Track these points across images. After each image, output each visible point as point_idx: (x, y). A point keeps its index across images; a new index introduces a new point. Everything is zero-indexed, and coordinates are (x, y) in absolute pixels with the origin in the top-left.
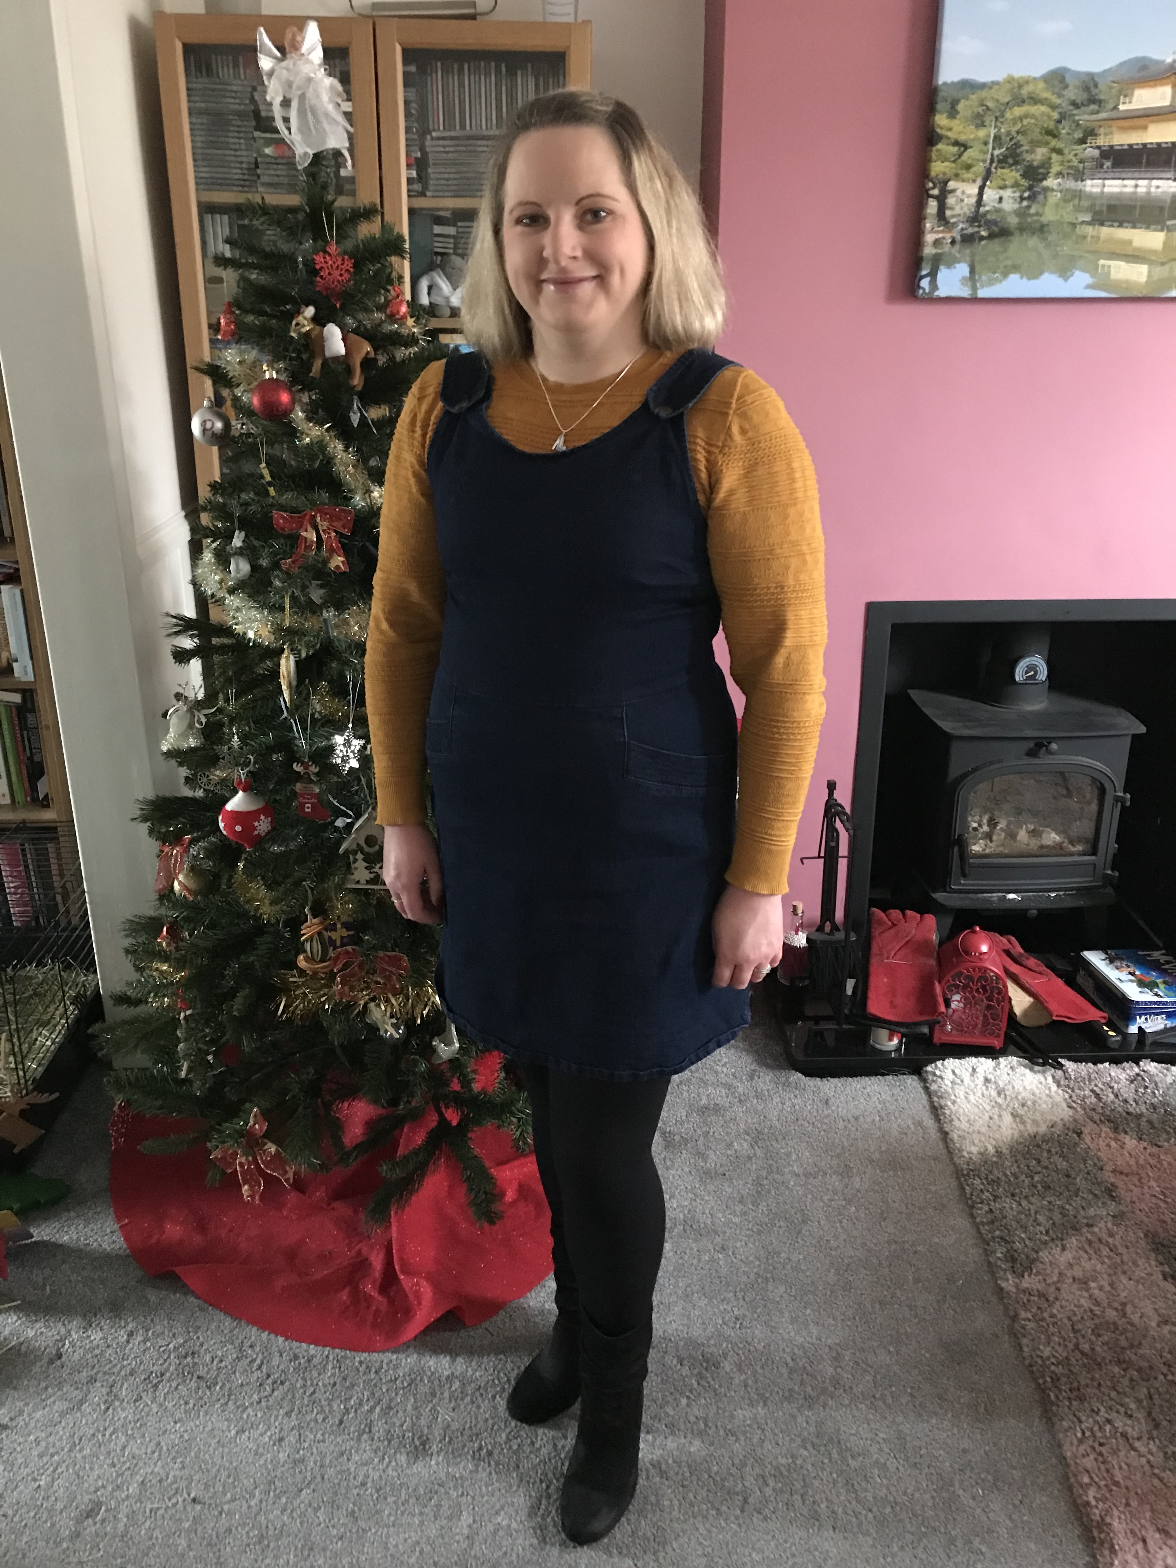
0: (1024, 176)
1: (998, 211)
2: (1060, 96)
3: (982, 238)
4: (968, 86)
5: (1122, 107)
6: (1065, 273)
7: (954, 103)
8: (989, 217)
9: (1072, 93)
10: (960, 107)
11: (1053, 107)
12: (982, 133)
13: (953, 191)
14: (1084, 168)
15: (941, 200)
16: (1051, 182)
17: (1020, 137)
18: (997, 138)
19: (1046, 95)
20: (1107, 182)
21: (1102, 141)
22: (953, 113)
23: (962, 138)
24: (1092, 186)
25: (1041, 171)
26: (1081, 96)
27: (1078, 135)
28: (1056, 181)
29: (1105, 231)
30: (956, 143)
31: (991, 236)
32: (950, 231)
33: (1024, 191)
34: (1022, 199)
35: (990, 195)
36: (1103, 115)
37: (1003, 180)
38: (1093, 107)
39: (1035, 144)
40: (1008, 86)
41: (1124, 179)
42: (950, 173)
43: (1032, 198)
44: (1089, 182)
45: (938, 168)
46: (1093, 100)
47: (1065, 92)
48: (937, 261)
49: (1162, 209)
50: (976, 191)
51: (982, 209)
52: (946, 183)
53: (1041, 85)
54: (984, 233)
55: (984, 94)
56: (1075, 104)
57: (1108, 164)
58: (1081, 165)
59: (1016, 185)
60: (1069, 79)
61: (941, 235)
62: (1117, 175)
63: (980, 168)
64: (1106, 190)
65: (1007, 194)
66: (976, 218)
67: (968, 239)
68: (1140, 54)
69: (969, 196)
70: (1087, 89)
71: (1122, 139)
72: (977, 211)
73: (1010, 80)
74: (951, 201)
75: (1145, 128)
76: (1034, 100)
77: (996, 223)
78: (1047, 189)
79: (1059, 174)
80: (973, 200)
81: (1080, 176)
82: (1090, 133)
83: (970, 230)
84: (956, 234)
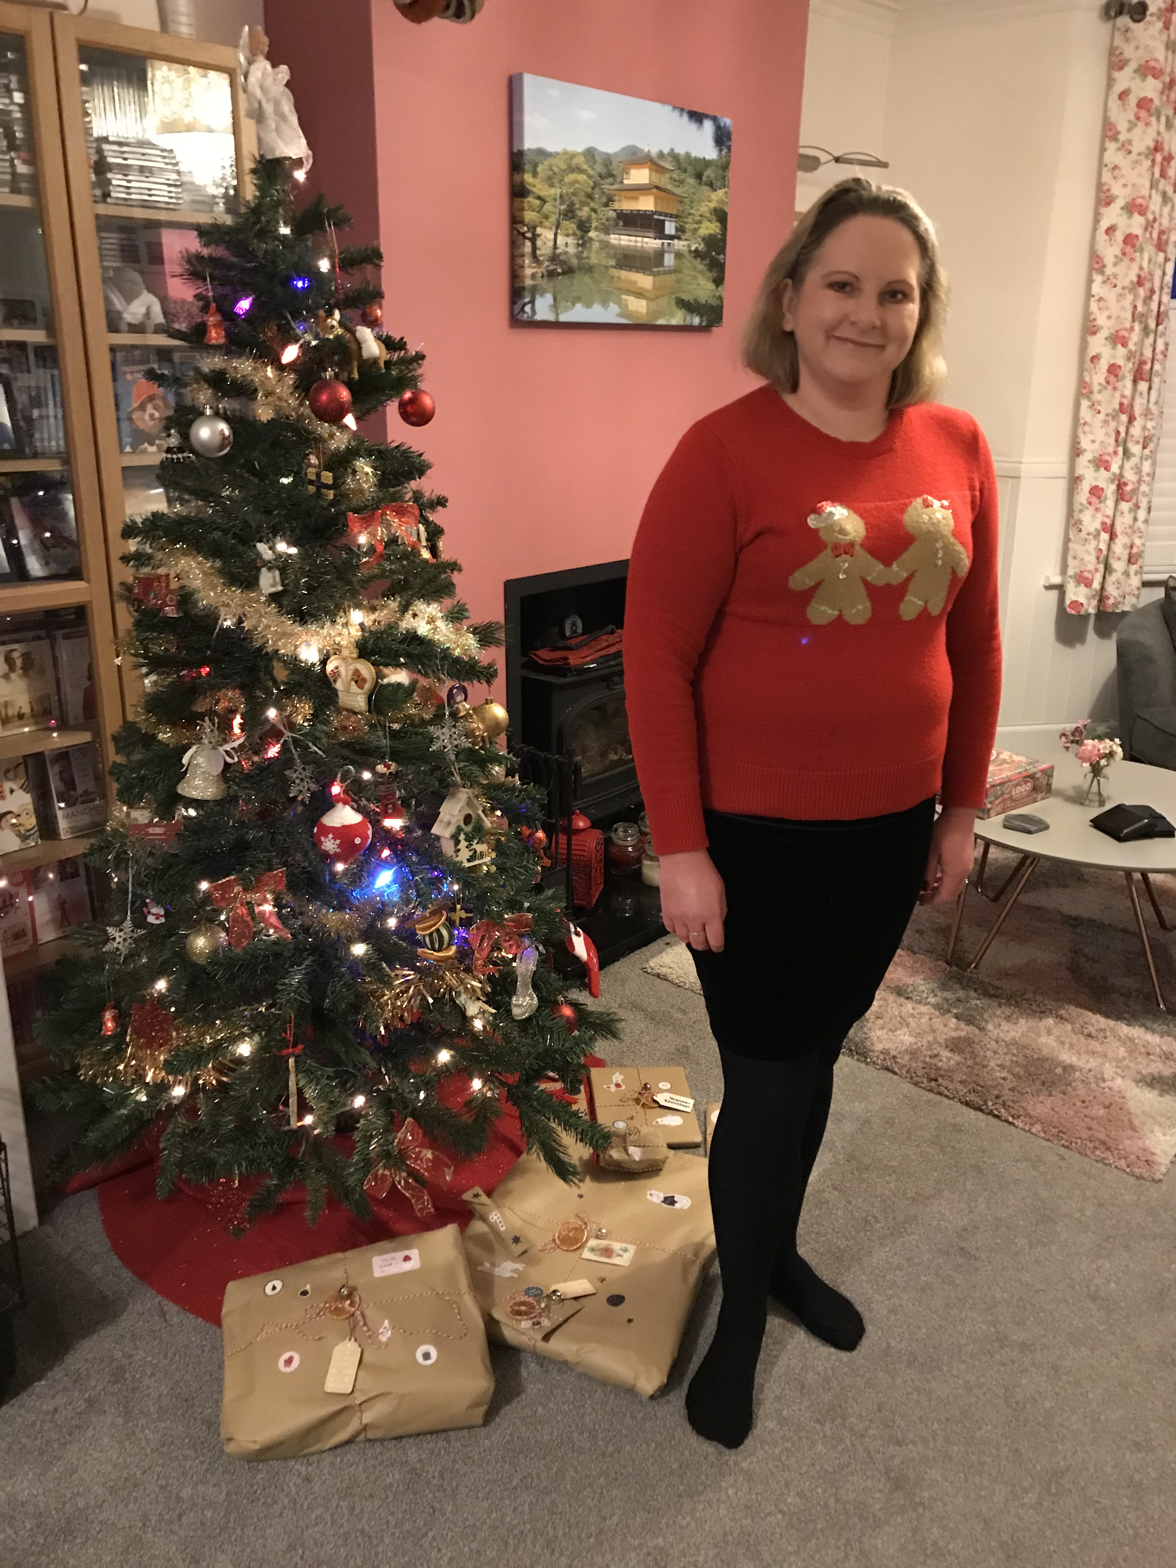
0: (579, 228)
1: (566, 253)
2: (593, 169)
3: (559, 274)
4: (542, 153)
5: (625, 182)
6: (605, 304)
7: (535, 166)
8: (561, 258)
9: (599, 168)
10: (539, 169)
11: (590, 177)
12: (552, 191)
13: (539, 235)
14: (609, 225)
15: (533, 240)
16: (592, 234)
17: (573, 198)
18: (561, 196)
19: (585, 167)
20: (622, 237)
21: (616, 206)
22: (535, 174)
23: (542, 194)
24: (614, 239)
25: (587, 225)
26: (604, 171)
27: (604, 200)
28: (595, 234)
29: (624, 274)
30: (539, 198)
31: (564, 273)
32: (540, 267)
33: (579, 240)
34: (578, 245)
35: (561, 240)
36: (616, 186)
37: (567, 229)
38: (610, 180)
39: (584, 204)
40: (564, 157)
41: (629, 235)
42: (536, 221)
43: (583, 245)
44: (612, 236)
45: (530, 216)
46: (611, 175)
47: (595, 167)
48: (534, 290)
49: (649, 259)
50: (552, 237)
51: (558, 251)
52: (535, 228)
53: (582, 159)
54: (559, 270)
55: (550, 160)
56: (600, 176)
57: (621, 223)
58: (607, 223)
59: (574, 234)
60: (597, 157)
61: (534, 270)
62: (626, 232)
63: (553, 218)
64: (622, 243)
65: (570, 240)
66: (554, 258)
67: (551, 274)
68: (632, 143)
69: (549, 240)
70: (606, 165)
71: (628, 206)
72: (554, 253)
73: (565, 153)
74: (539, 243)
75: (636, 198)
76: (581, 171)
77: (565, 263)
78: (591, 239)
79: (596, 228)
80: (552, 243)
81: (607, 231)
82: (610, 200)
83: (551, 268)
84: (543, 269)
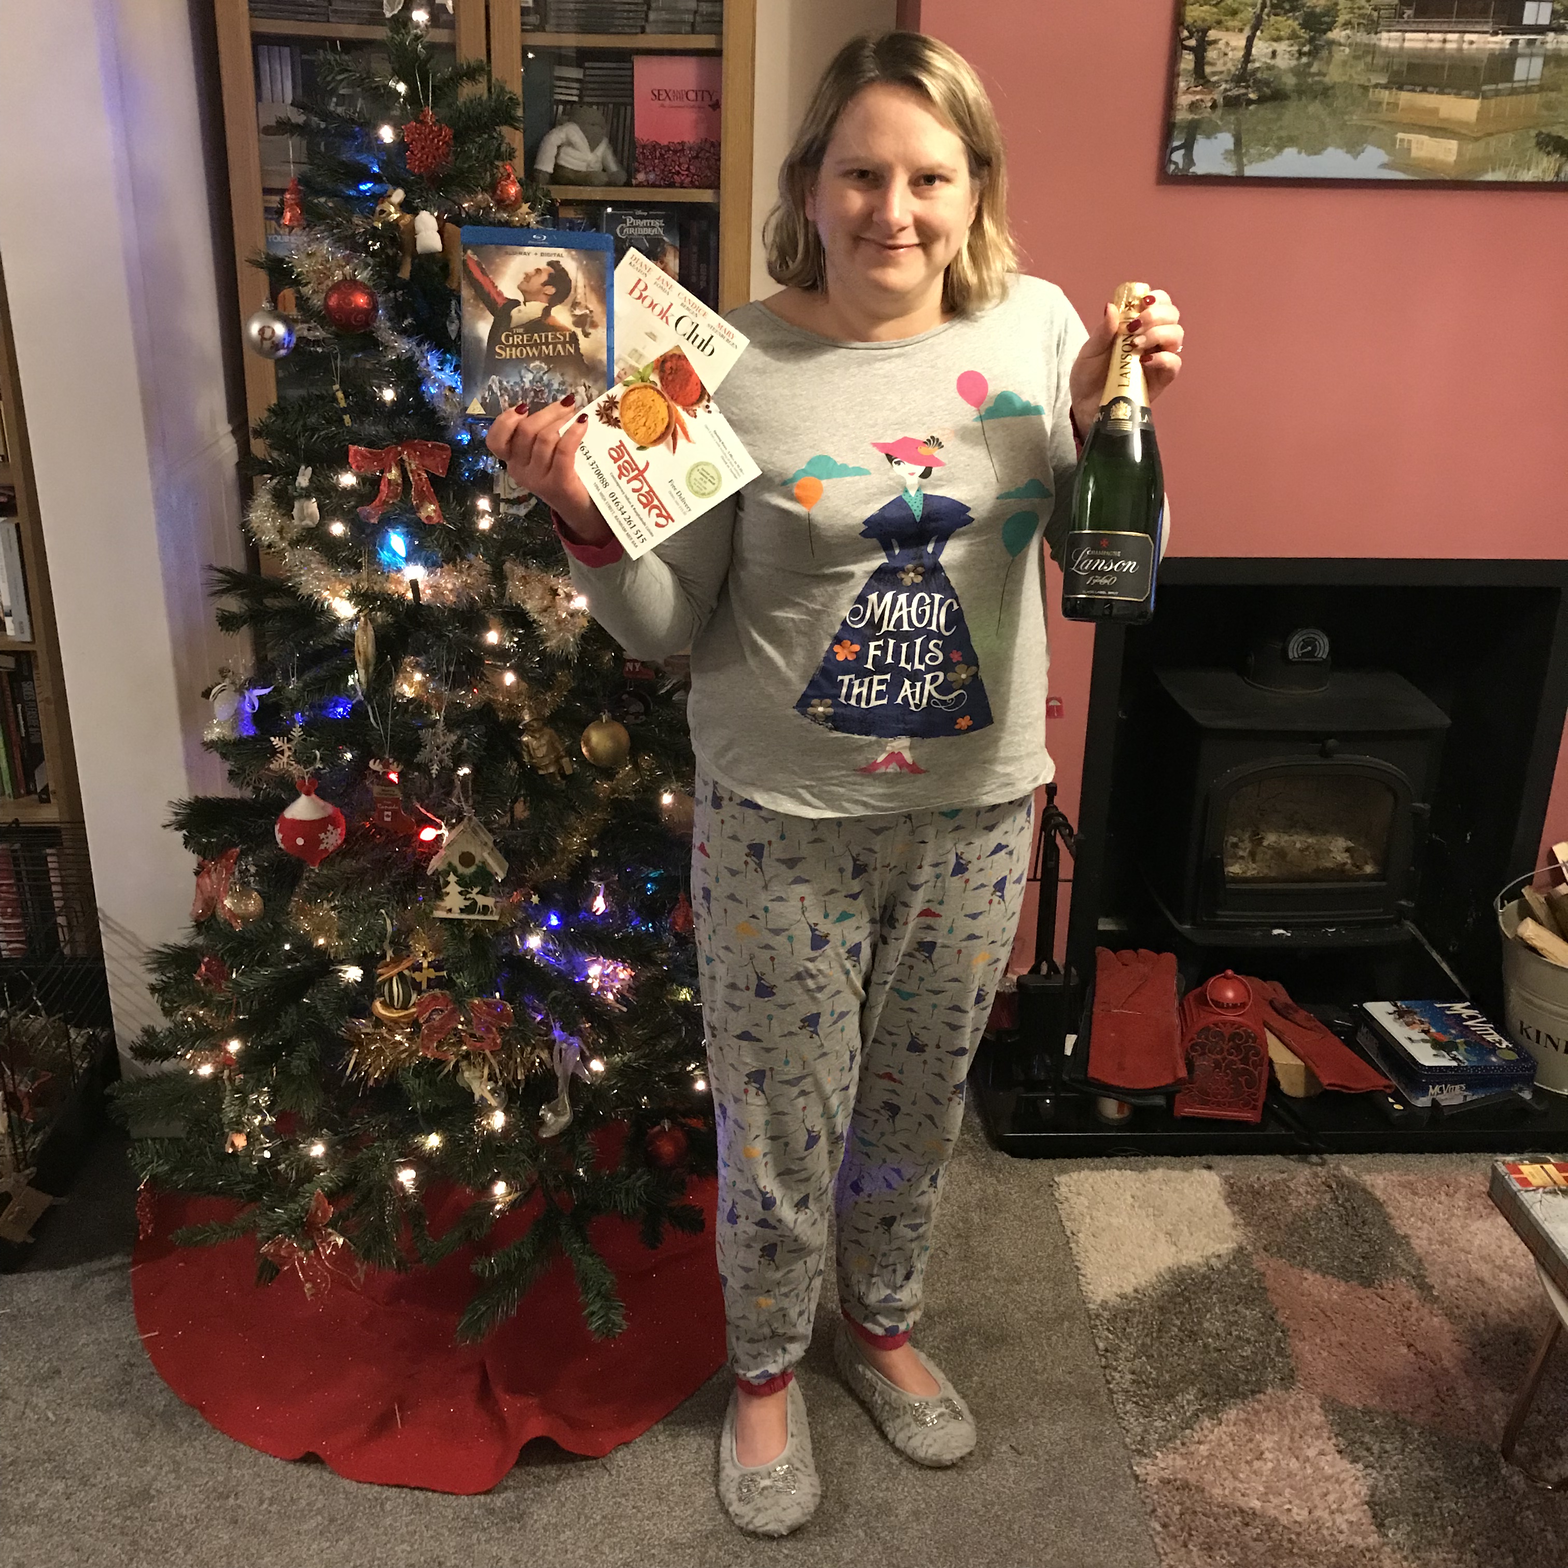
0: (1305, 25)
3: (1250, 102)
8: (1259, 75)
13: (1215, 42)
14: (1379, 17)
15: (1200, 52)
16: (1337, 34)
20: (1408, 35)
24: (1388, 40)
25: (1326, 19)
28: (1344, 33)
31: (1261, 100)
32: (1210, 93)
33: (1304, 45)
34: (1301, 54)
37: (1277, 29)
41: (1428, 32)
42: (1210, 19)
43: (1314, 53)
44: (1385, 35)
45: (1195, 13)
50: (1243, 43)
51: (1250, 66)
52: (1205, 32)
54: (1252, 96)
57: (1409, 13)
58: (1375, 14)
59: (1293, 36)
61: (1198, 97)
62: (1421, 27)
63: (1249, 13)
64: (1407, 45)
65: (1282, 47)
66: (1243, 76)
67: (1232, 103)
69: (1233, 49)
72: (1244, 68)
77: (1267, 84)
79: (1347, 24)
80: (1242, 53)
81: (1373, 27)
83: (1235, 92)
84: (1218, 96)
